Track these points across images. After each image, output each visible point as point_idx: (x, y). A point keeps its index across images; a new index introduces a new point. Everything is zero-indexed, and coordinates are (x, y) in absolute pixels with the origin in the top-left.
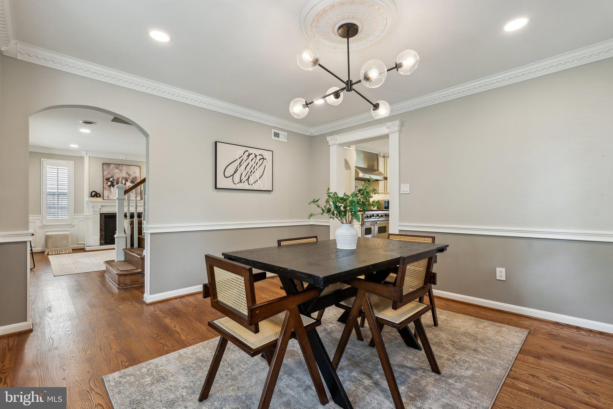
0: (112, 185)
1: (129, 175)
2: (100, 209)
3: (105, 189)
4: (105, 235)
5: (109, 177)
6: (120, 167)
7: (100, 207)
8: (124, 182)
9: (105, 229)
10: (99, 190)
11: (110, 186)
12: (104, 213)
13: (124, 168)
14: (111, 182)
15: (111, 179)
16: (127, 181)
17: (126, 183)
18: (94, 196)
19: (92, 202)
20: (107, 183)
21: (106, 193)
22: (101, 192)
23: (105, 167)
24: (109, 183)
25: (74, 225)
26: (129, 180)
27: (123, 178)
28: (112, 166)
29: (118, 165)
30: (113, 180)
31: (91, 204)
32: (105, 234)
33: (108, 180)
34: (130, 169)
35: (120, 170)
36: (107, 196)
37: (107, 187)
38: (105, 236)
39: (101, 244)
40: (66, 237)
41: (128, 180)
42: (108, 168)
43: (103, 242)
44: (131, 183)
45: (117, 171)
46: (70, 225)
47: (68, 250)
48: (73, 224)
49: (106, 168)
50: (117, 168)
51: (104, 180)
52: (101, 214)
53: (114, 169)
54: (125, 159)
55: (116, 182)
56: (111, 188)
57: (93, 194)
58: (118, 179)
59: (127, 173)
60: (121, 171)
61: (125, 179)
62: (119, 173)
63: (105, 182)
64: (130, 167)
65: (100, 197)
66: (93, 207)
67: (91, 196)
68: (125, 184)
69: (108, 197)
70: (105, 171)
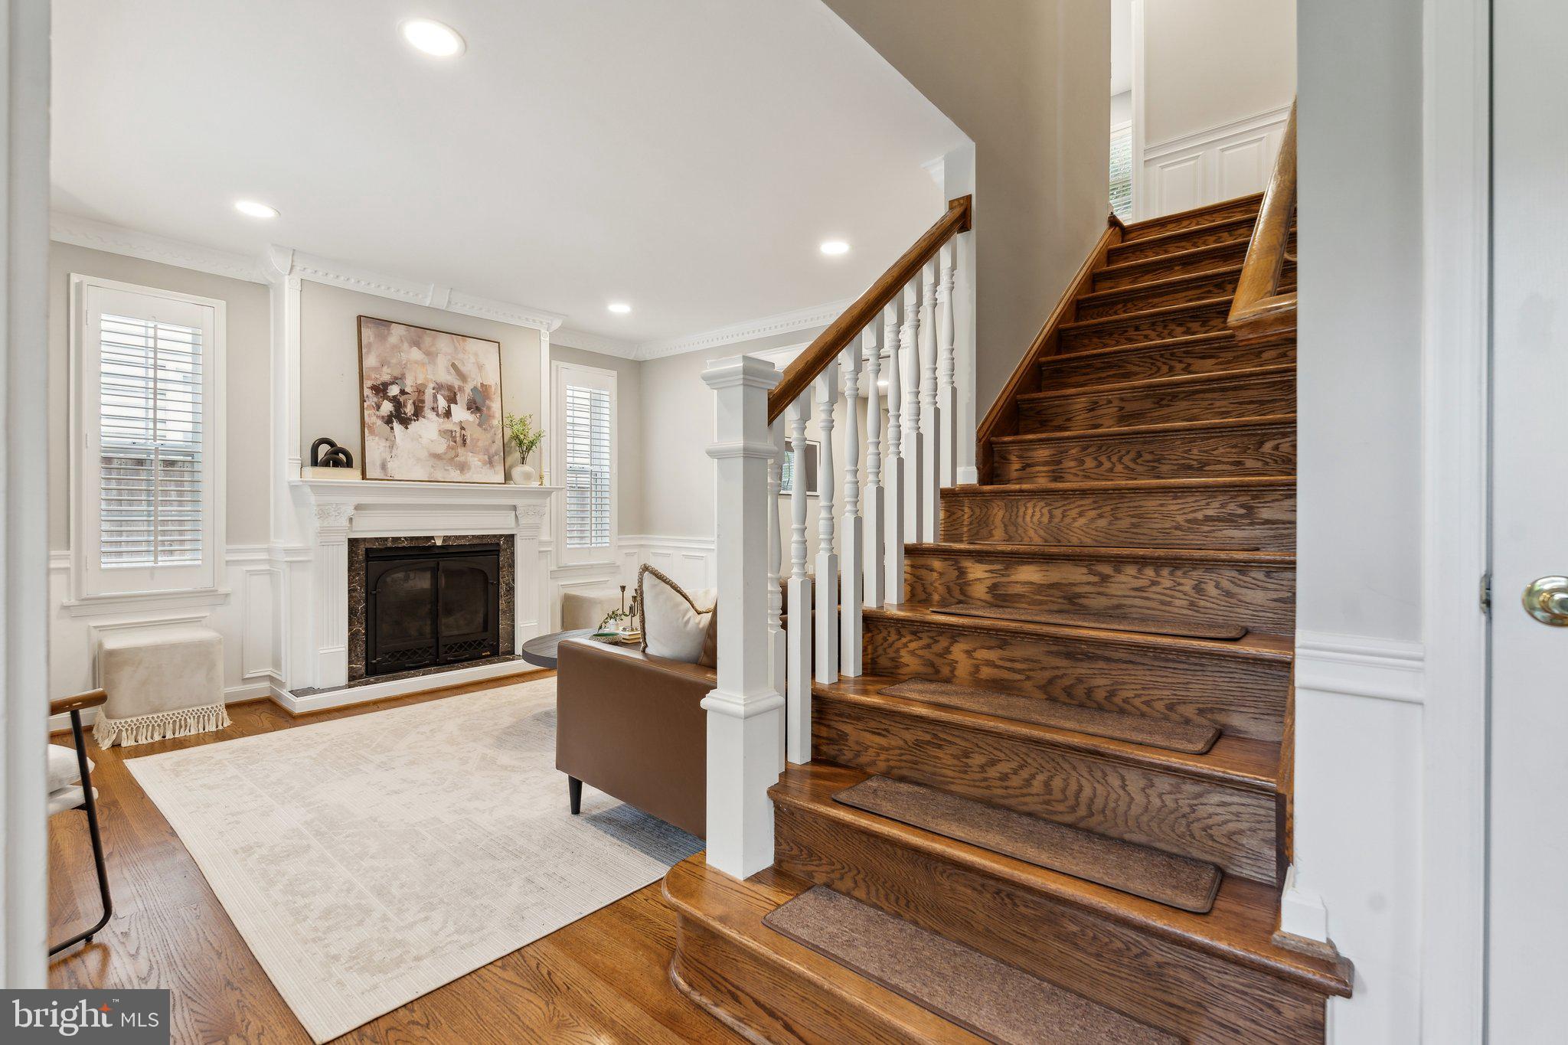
0: (399, 416)
1: (462, 377)
2: (351, 520)
3: (372, 432)
4: (367, 638)
5: (386, 378)
6: (427, 339)
7: (350, 511)
8: (442, 403)
9: (366, 607)
10: (346, 438)
11: (388, 421)
12: (365, 540)
13: (443, 344)
14: (395, 400)
15: (394, 391)
16: (452, 399)
17: (449, 407)
18: (326, 464)
19: (316, 488)
20: (378, 407)
21: (375, 449)
22: (352, 445)
23: (368, 334)
24: (387, 407)
25: (227, 595)
26: (462, 399)
27: (439, 387)
28: (397, 332)
29: (420, 333)
30: (403, 392)
31: (312, 499)
32: (366, 629)
33: (381, 390)
34: (464, 351)
35: (428, 354)
36: (378, 463)
37: (379, 422)
38: (367, 642)
39: (354, 679)
40: (201, 654)
41: (458, 397)
42: (382, 338)
43: (360, 666)
44: (469, 409)
45: (416, 354)
46: (211, 593)
47: (213, 719)
48: (222, 590)
49: (372, 339)
50: (416, 343)
51: (367, 392)
52: (353, 543)
53: (406, 345)
54: (444, 308)
55: (414, 403)
56: (392, 428)
57: (324, 449)
58: (420, 391)
59: (454, 365)
60: (431, 355)
61: (446, 393)
62: (423, 364)
63: (372, 400)
64: (464, 341)
65: (349, 464)
66: (323, 514)
67: (315, 462)
68: (448, 414)
69: (384, 467)
70: (368, 352)
